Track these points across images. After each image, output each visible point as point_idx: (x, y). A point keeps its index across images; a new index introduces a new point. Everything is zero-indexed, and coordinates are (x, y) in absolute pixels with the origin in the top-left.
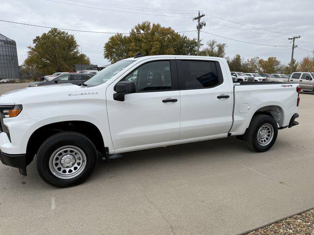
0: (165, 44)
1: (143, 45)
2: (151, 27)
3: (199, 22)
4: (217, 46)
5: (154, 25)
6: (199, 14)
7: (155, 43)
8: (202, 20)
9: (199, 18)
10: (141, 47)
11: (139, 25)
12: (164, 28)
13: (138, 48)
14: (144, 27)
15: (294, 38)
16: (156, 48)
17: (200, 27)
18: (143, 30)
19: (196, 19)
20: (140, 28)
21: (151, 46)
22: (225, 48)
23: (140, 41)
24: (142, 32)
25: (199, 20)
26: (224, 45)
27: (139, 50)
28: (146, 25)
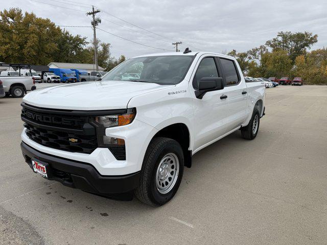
0: (45, 37)
1: (14, 37)
2: (24, 15)
3: (94, 18)
4: (102, 45)
5: (27, 14)
6: (93, 9)
7: (32, 35)
8: (97, 16)
9: (93, 13)
10: (11, 39)
11: (5, 11)
12: (40, 19)
13: (7, 40)
14: (13, 14)
15: (177, 44)
16: (33, 42)
17: (95, 23)
18: (13, 19)
19: (90, 14)
20: (8, 15)
21: (26, 38)
22: (109, 48)
23: (8, 31)
24: (10, 20)
25: (94, 16)
26: (109, 44)
27: (9, 43)
28: (16, 12)
